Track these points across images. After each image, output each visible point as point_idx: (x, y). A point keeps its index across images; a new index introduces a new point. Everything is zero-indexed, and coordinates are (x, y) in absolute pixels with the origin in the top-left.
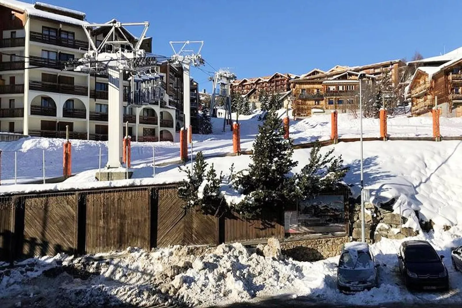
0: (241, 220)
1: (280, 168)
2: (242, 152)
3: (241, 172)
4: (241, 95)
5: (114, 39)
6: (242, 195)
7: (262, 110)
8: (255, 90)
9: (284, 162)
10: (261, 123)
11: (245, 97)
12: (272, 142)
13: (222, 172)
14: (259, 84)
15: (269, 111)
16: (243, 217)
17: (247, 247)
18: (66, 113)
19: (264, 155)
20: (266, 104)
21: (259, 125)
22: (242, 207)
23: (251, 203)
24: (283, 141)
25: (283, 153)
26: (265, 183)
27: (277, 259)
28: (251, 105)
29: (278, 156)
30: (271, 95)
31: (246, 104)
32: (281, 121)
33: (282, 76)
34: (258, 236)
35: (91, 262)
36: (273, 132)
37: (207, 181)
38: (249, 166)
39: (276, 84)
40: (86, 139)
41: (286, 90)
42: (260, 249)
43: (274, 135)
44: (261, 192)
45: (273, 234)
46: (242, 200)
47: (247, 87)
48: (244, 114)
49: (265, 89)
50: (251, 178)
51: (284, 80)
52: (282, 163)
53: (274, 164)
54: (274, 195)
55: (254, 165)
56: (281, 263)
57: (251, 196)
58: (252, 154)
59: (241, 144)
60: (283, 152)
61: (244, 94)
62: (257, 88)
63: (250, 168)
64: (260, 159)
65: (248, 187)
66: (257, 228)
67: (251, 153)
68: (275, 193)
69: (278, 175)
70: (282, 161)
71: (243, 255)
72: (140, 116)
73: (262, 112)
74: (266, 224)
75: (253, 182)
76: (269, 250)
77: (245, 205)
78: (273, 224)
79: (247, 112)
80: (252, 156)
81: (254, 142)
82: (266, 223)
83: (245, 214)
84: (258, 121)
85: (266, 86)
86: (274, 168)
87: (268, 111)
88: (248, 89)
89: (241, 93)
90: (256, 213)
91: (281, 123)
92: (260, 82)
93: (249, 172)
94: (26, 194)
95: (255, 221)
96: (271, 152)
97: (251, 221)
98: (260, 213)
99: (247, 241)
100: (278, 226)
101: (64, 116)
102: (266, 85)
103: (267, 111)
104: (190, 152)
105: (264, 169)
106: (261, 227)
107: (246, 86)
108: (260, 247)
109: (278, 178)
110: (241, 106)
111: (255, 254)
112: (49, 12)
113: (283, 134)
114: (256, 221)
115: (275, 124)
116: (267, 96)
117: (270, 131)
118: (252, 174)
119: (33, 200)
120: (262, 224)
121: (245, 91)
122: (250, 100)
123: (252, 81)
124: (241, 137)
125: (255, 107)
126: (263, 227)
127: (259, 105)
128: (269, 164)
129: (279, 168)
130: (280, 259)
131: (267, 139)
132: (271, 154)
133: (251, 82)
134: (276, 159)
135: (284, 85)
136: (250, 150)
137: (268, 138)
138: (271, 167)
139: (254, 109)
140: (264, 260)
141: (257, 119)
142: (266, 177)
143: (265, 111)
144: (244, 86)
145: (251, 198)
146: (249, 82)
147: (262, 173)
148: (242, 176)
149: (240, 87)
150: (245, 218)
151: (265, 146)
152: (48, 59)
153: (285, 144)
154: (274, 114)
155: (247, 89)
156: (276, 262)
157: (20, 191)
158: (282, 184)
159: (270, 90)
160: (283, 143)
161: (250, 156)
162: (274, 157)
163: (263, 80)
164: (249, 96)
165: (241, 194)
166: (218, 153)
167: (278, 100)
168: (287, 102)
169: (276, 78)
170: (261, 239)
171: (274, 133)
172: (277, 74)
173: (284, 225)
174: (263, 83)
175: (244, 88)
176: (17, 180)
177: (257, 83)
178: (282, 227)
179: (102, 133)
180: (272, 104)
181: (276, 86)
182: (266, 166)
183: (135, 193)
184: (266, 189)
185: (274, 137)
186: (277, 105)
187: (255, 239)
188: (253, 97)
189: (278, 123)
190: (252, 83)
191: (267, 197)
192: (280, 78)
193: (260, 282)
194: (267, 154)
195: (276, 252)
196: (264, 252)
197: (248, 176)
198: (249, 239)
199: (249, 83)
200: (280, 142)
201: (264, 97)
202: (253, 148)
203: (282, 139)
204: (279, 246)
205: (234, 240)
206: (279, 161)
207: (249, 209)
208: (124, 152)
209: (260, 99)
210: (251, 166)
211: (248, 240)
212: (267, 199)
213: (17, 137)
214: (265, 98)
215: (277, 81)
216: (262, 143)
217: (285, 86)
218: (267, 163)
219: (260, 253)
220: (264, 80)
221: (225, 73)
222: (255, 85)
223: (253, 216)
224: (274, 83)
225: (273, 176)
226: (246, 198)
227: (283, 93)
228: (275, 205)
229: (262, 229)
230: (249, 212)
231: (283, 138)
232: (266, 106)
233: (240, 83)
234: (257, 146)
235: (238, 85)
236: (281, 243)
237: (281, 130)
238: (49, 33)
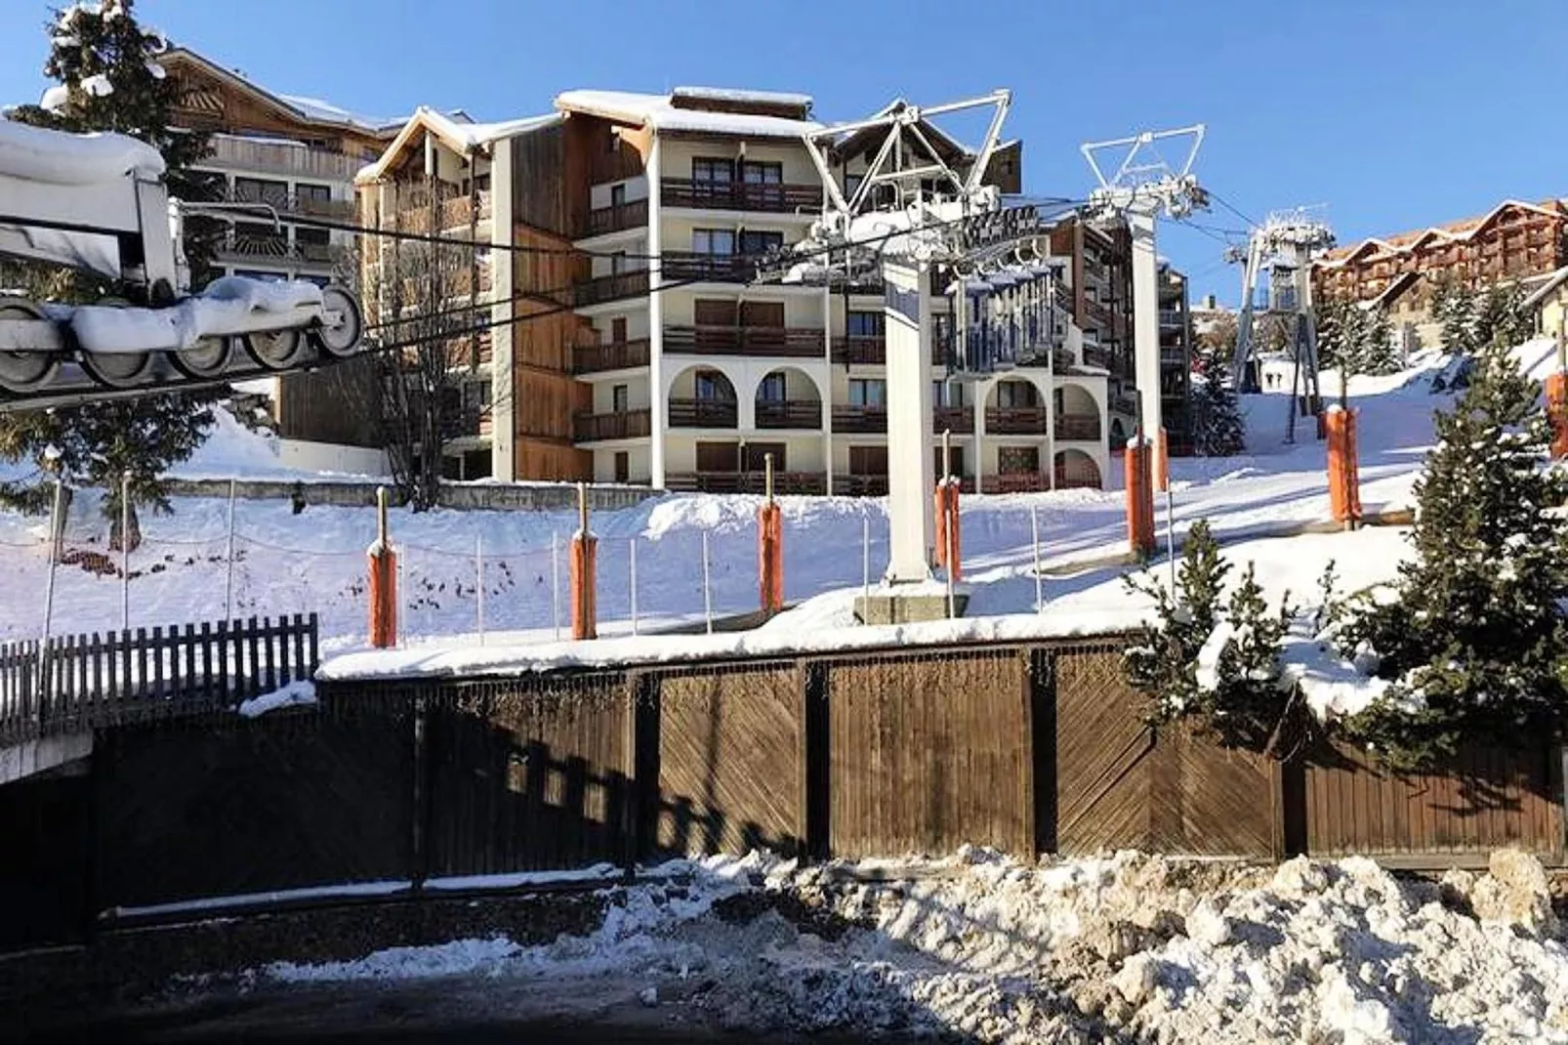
0: (1374, 774)
1: (1539, 574)
2: (1370, 515)
3: (1367, 592)
4: (1354, 301)
5: (899, 164)
6: (1375, 679)
7: (1446, 351)
8: (1413, 277)
9: (1552, 549)
10: (1447, 402)
11: (1374, 308)
12: (1499, 473)
13: (1288, 593)
14: (1430, 252)
15: (1480, 353)
16: (1381, 763)
17: (1399, 875)
18: (766, 417)
19: (1463, 525)
20: (1464, 325)
21: (1437, 412)
22: (1375, 725)
23: (1411, 709)
24: (1550, 469)
25: (1549, 516)
26: (1468, 634)
27: (1533, 931)
28: (1397, 337)
29: (1524, 528)
30: (1486, 288)
31: (1379, 335)
32: (1537, 389)
33: (1530, 213)
34: (1445, 839)
35: (849, 886)
36: (1499, 432)
37: (1231, 626)
38: (1400, 569)
39: (1505, 245)
40: (825, 494)
41: (1550, 266)
42: (1457, 887)
43: (1508, 446)
44: (1455, 671)
45: (1511, 835)
46: (1375, 699)
47: (1380, 269)
48: (1372, 371)
49: (1456, 267)
50: (1409, 616)
51: (1540, 227)
52: (1548, 554)
53: (1508, 561)
54: (1512, 681)
55: (1422, 565)
56: (1553, 951)
57: (1409, 685)
58: (1409, 522)
59: (1362, 488)
60: (1548, 513)
61: (1367, 299)
62: (1423, 269)
63: (1403, 576)
64: (1446, 540)
65: (1398, 651)
66: (1442, 808)
67: (1404, 518)
68: (1517, 674)
69: (1530, 601)
70: (1544, 545)
71: (1384, 906)
72: (987, 409)
73: (1448, 358)
74: (1479, 794)
75: (1416, 630)
76: (1497, 894)
77: (1387, 719)
78: (1511, 793)
79: (1382, 362)
80: (1410, 529)
81: (1416, 475)
82: (1479, 787)
83: (1386, 752)
84: (1431, 393)
85: (1460, 259)
86: (1508, 573)
87: (1474, 351)
88: (1385, 278)
89: (1356, 294)
90: (1434, 748)
91: (1537, 396)
92: (1434, 244)
93: (1401, 593)
94: (662, 664)
95: (1430, 780)
96: (1492, 511)
97: (1415, 779)
98: (1453, 751)
99: (1397, 853)
100: (1532, 802)
101: (760, 424)
102: (1460, 253)
103: (1466, 354)
104: (1164, 524)
105: (1466, 580)
106: (1459, 806)
107: (1375, 267)
108: (1456, 879)
109: (1529, 614)
110: (1358, 344)
111: (1437, 905)
112: (710, 110)
113: (1545, 440)
114: (1438, 780)
115: (1508, 404)
116: (1466, 296)
117: (1488, 431)
118: (1416, 600)
119: (681, 682)
120: (1461, 792)
121: (1373, 284)
122: (1392, 318)
123: (1401, 244)
124: (1360, 458)
125: (1415, 344)
126: (1467, 804)
127: (1431, 332)
128: (1485, 558)
129: (1530, 576)
130: (1545, 933)
131: (1474, 464)
132: (1493, 522)
133: (1397, 250)
134: (1516, 540)
135: (1539, 247)
136: (1403, 508)
137: (1479, 457)
138: (1495, 570)
139: (1411, 351)
140: (1475, 933)
141: (1428, 387)
142: (1476, 610)
143: (1459, 352)
144: (1369, 266)
145: (1411, 692)
146: (1387, 249)
147: (1454, 597)
148: (1369, 609)
149: (1349, 275)
150: (1386, 767)
151: (1466, 490)
152: (711, 255)
153: (1555, 481)
154: (1503, 365)
155: (1379, 278)
156: (1531, 942)
157: (647, 656)
158: (1550, 639)
159: (1481, 273)
160: (1546, 476)
161: (1404, 533)
162: (1506, 532)
163: (1447, 235)
164: (1388, 301)
165: (1371, 674)
166: (1270, 523)
167: (1517, 305)
168: (1561, 309)
169: (1503, 221)
170: (1459, 849)
171: (1505, 437)
172: (1507, 206)
173: (1560, 802)
174: (1448, 248)
175: (1366, 275)
176: (639, 623)
177: (1421, 251)
178: (1552, 807)
179: (870, 473)
180: (1489, 325)
181: (1507, 252)
182: (1471, 569)
183: (978, 665)
184: (1476, 659)
185: (1506, 455)
186: (1511, 326)
187: (1433, 850)
188: (1404, 306)
189: (1521, 399)
190: (1401, 255)
191: (1480, 691)
192: (1522, 221)
193: (1462, 1017)
194: (1475, 519)
195: (1528, 904)
196: (1474, 899)
197: (1396, 610)
198: (1409, 846)
199: (1389, 255)
200: (1535, 472)
201: (1453, 302)
202: (1413, 502)
203: (1540, 460)
204: (1543, 884)
205: (1344, 847)
206: (1531, 545)
207: (1404, 734)
208: (939, 531)
209: (1436, 311)
210: (1409, 570)
211: (1405, 850)
212: (1481, 697)
213: (634, 496)
214: (1459, 305)
215: (1508, 234)
216: (1451, 480)
217: (1548, 248)
218: (1479, 557)
219: (1457, 903)
220: (1453, 237)
221: (1291, 229)
222: (1414, 259)
223: (1423, 758)
224: (1498, 245)
225: (1504, 607)
226: (1389, 693)
227: (1544, 276)
228: (1520, 721)
229: (1462, 813)
230: (1402, 743)
231: (1547, 454)
232: (1463, 333)
233: (1350, 257)
234: (1433, 489)
235: (1339, 269)
236: (1551, 873)
237: (1535, 425)
238: (712, 177)
